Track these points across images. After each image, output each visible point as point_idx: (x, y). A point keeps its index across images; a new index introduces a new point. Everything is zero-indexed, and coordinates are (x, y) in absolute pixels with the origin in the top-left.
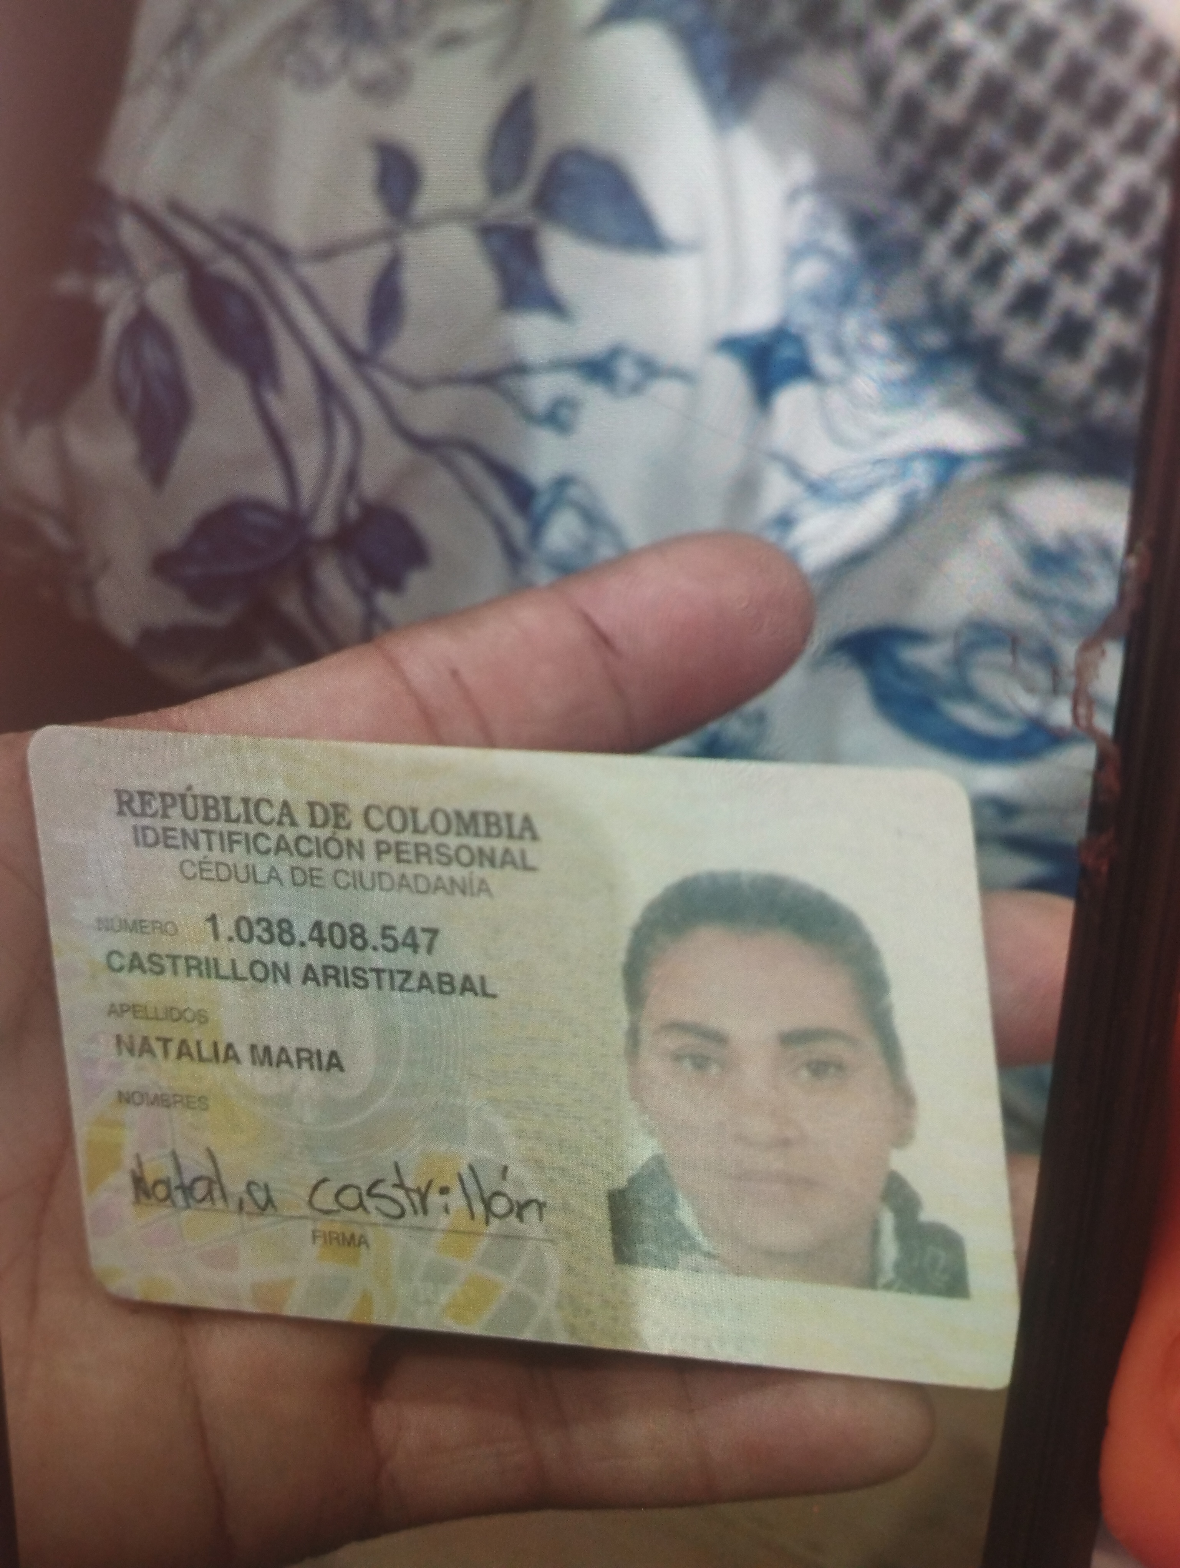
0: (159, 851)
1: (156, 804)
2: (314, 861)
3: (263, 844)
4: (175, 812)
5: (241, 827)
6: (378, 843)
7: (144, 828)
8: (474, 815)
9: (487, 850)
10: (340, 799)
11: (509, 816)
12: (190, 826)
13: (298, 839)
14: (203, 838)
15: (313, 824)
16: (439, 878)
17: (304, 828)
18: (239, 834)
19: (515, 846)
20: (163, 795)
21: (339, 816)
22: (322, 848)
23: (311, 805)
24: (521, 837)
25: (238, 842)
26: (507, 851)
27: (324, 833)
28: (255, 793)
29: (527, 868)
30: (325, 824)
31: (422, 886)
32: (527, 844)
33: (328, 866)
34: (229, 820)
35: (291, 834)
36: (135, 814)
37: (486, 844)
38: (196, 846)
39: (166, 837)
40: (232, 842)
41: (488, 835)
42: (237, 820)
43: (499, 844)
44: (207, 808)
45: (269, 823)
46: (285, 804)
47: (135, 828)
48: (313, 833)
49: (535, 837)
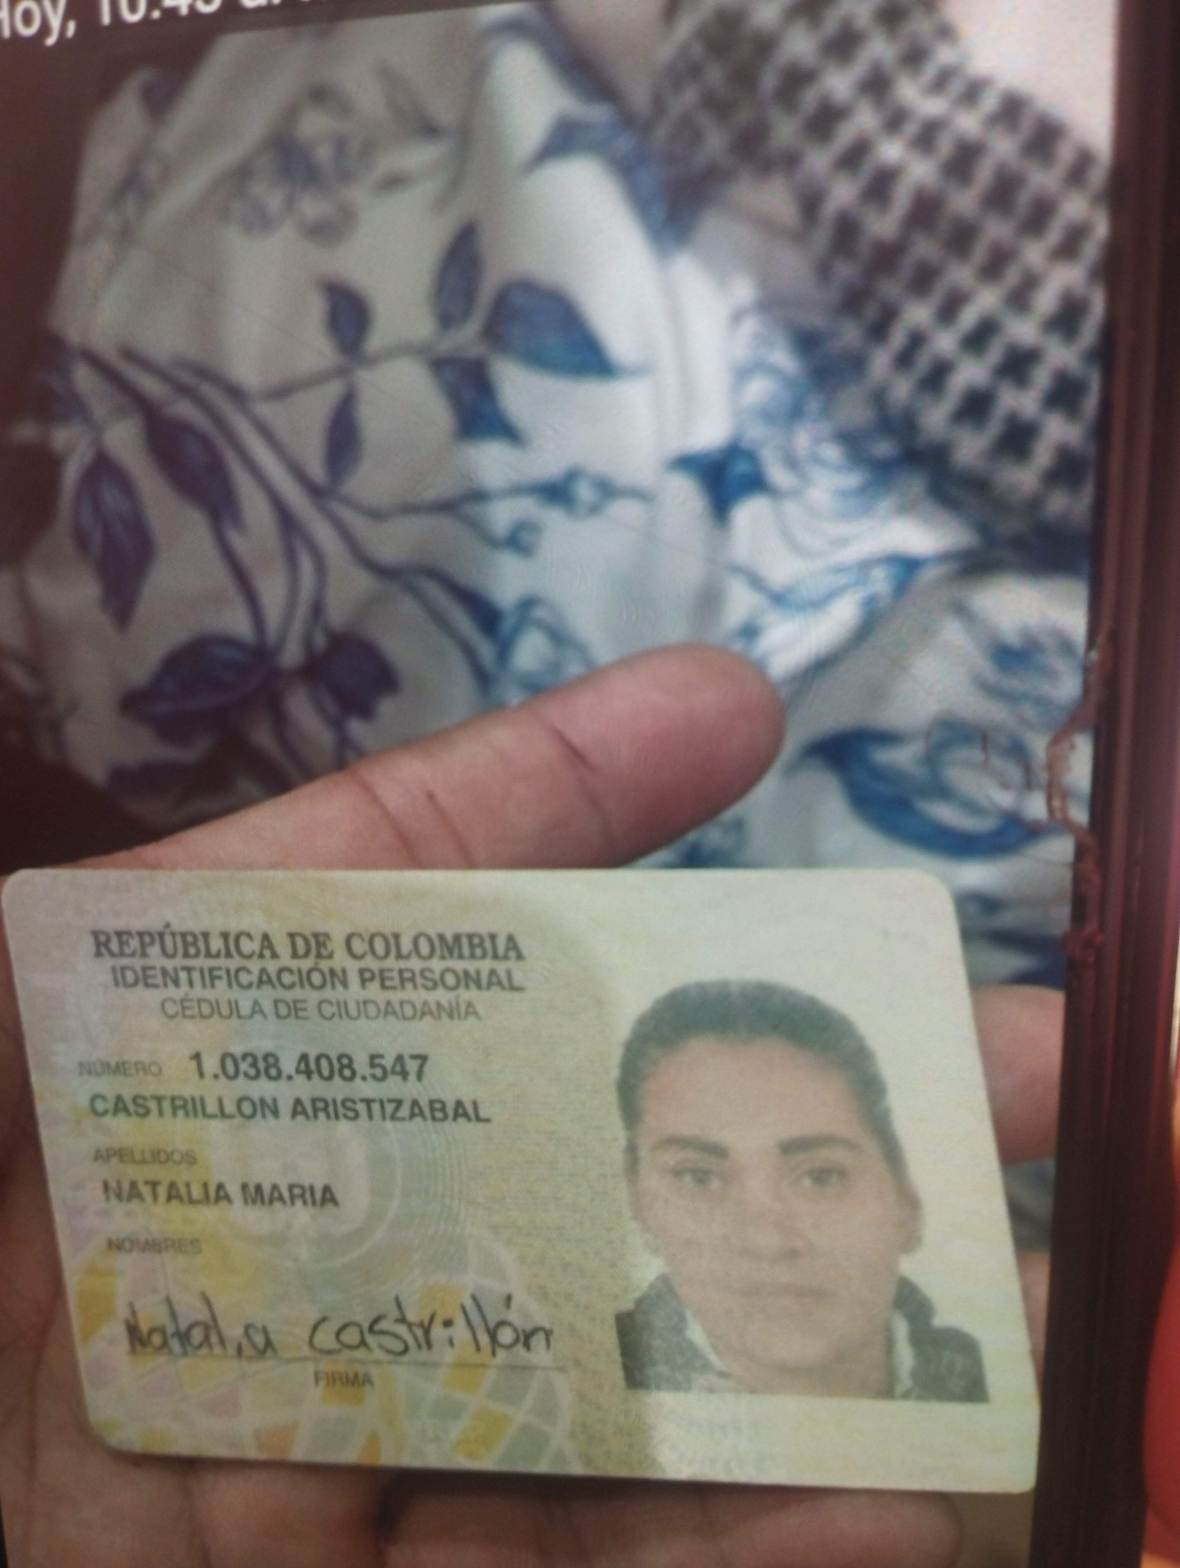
0: (140, 991)
1: (134, 944)
2: (298, 993)
3: (244, 978)
4: (154, 951)
5: (222, 962)
6: (361, 972)
7: (123, 969)
8: (457, 938)
9: (472, 972)
10: (320, 928)
11: (493, 937)
12: (169, 964)
13: (281, 971)
14: (183, 975)
15: (295, 955)
16: (425, 1003)
17: (285, 959)
18: (219, 969)
19: (501, 967)
20: (141, 934)
21: (320, 945)
22: (305, 979)
23: (292, 936)
24: (506, 957)
25: (220, 978)
26: (493, 972)
27: (306, 964)
28: (234, 927)
29: (513, 988)
30: (307, 954)
31: (408, 1011)
32: (512, 964)
33: (312, 997)
34: (208, 955)
35: (272, 967)
36: (112, 954)
37: (471, 966)
38: (176, 983)
39: (146, 977)
40: (213, 978)
41: (473, 956)
42: (218, 955)
43: (485, 966)
44: (186, 945)
45: (249, 957)
46: (266, 937)
47: (114, 969)
48: (294, 964)
49: (520, 957)
